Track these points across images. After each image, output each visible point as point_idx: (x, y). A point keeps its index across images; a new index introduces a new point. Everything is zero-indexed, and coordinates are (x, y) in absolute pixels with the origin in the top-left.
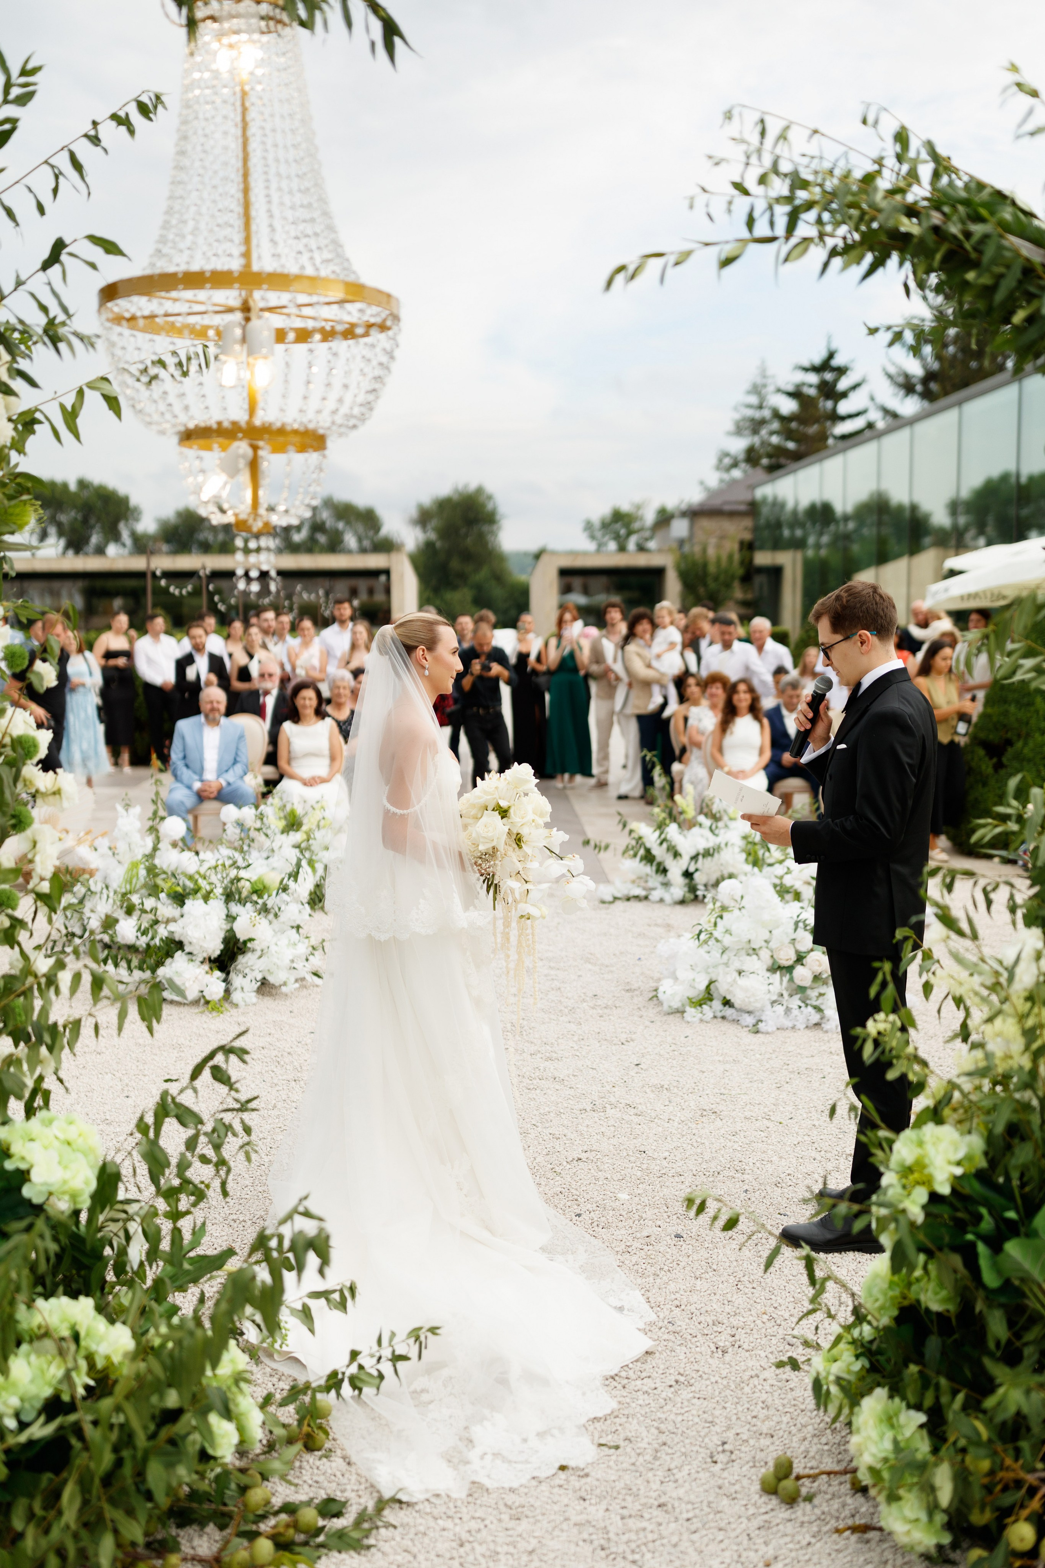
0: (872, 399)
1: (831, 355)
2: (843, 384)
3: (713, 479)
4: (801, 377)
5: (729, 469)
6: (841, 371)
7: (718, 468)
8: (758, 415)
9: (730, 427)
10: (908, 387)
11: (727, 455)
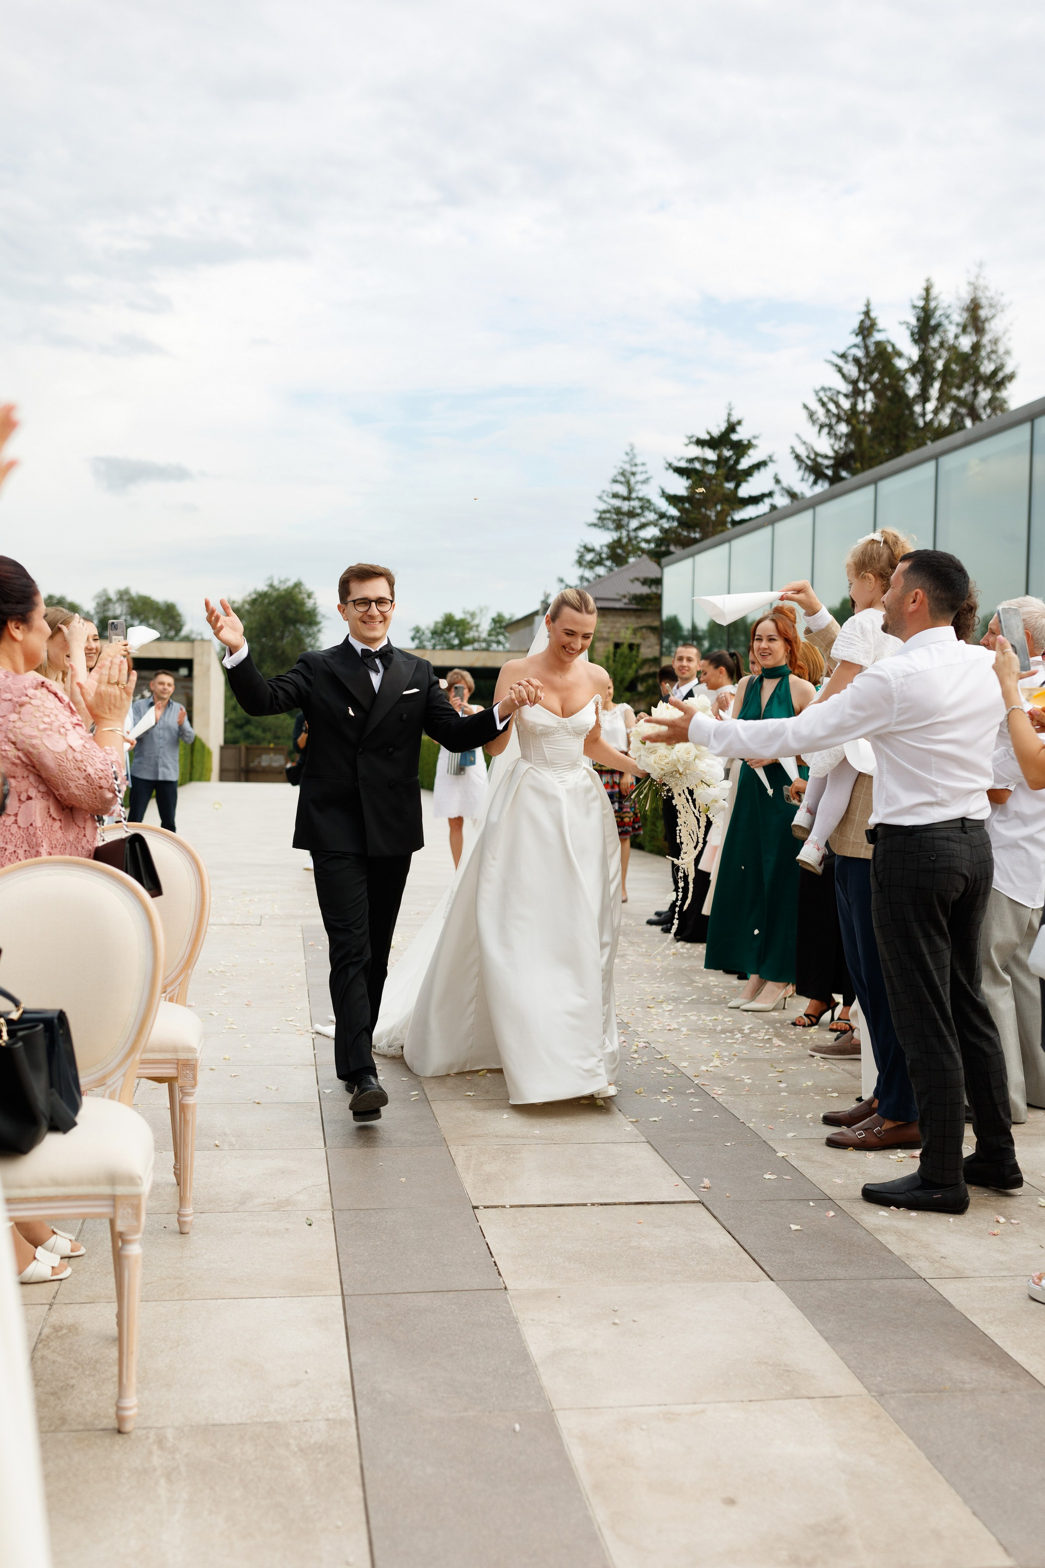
0: (778, 481)
1: (732, 428)
2: (745, 463)
3: (573, 575)
4: (696, 451)
5: (592, 565)
6: (741, 448)
7: (580, 562)
8: (625, 506)
9: (593, 518)
10: (816, 471)
11: (589, 550)
